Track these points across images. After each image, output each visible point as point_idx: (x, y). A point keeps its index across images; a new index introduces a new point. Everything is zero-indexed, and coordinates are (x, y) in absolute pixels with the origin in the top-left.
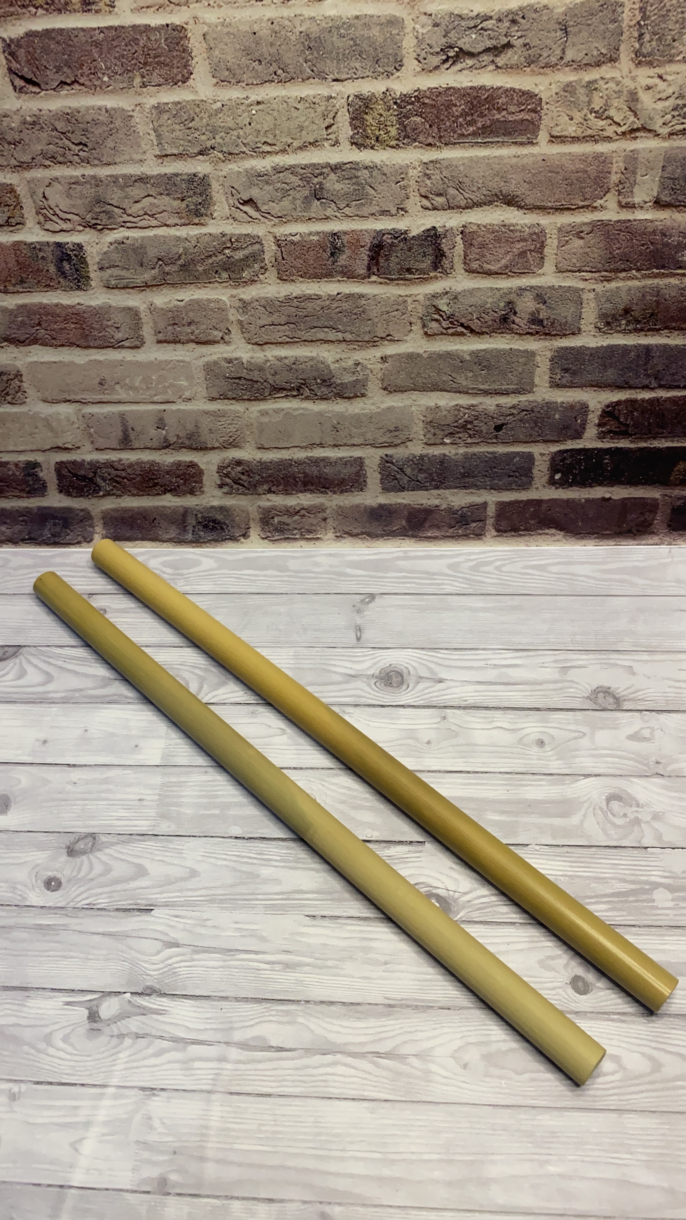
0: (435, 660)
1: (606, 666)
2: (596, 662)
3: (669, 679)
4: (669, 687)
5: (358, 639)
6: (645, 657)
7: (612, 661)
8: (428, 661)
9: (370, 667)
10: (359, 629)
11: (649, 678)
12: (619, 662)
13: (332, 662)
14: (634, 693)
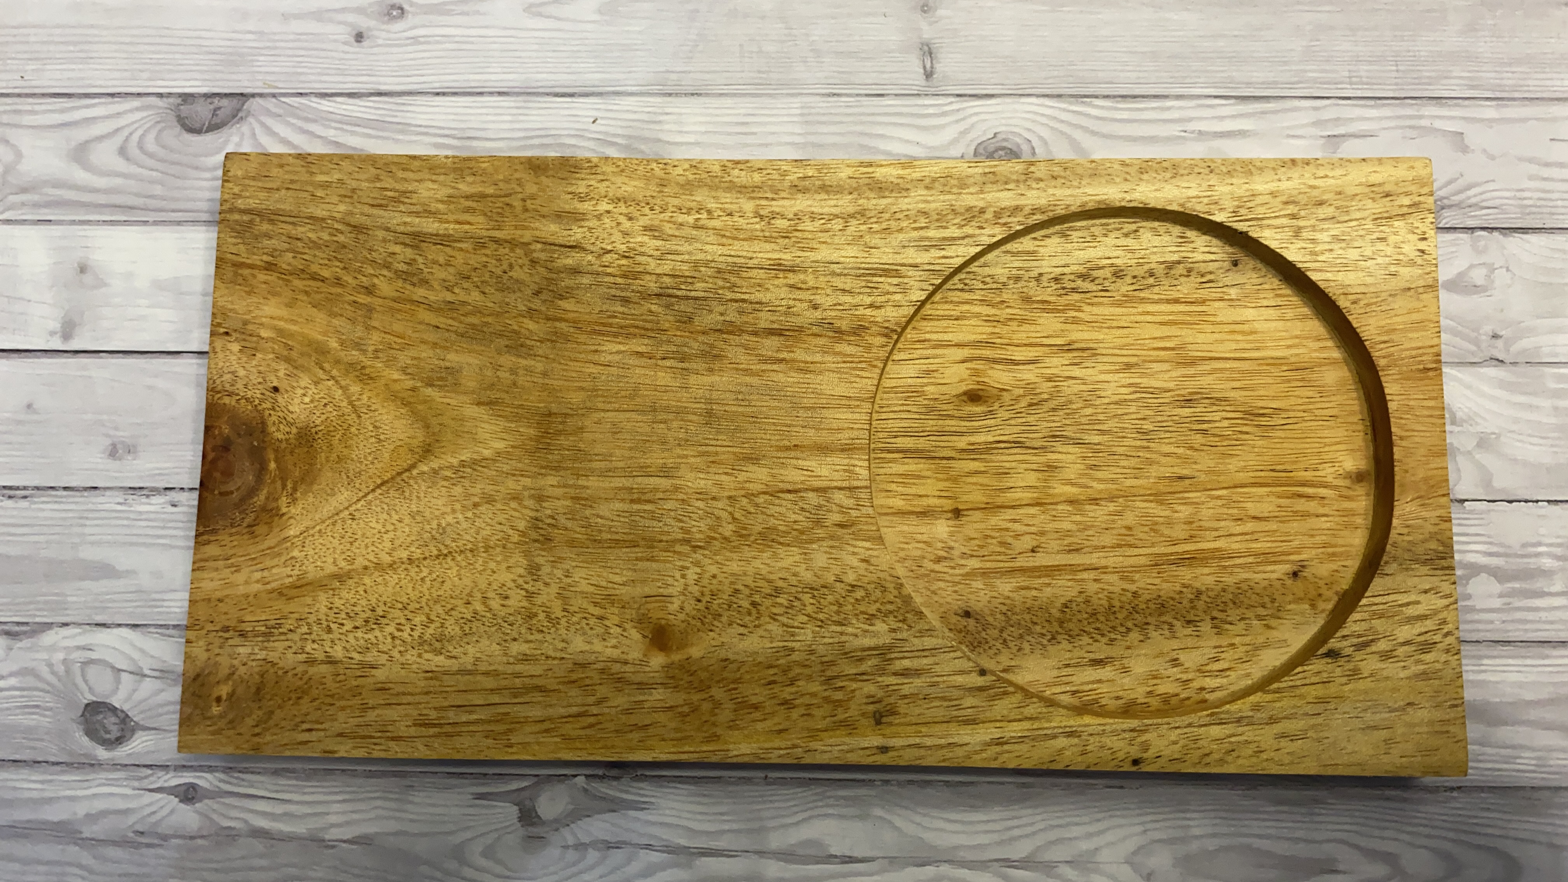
0: (1084, 122)
1: (1414, 133)
2: (1393, 124)
3: (1531, 160)
4: (1531, 178)
5: (929, 75)
6: (1490, 112)
7: (1423, 123)
8: (1069, 124)
9: (955, 141)
10: (928, 51)
11: (1492, 158)
12: (1438, 124)
13: (880, 130)
14: (1460, 192)
